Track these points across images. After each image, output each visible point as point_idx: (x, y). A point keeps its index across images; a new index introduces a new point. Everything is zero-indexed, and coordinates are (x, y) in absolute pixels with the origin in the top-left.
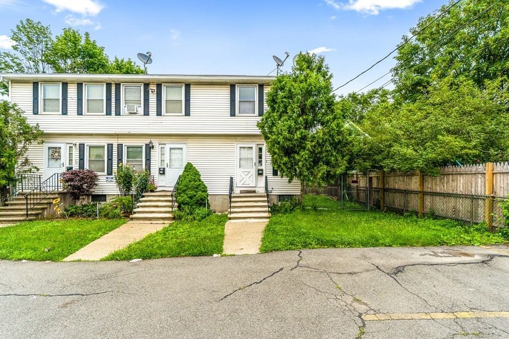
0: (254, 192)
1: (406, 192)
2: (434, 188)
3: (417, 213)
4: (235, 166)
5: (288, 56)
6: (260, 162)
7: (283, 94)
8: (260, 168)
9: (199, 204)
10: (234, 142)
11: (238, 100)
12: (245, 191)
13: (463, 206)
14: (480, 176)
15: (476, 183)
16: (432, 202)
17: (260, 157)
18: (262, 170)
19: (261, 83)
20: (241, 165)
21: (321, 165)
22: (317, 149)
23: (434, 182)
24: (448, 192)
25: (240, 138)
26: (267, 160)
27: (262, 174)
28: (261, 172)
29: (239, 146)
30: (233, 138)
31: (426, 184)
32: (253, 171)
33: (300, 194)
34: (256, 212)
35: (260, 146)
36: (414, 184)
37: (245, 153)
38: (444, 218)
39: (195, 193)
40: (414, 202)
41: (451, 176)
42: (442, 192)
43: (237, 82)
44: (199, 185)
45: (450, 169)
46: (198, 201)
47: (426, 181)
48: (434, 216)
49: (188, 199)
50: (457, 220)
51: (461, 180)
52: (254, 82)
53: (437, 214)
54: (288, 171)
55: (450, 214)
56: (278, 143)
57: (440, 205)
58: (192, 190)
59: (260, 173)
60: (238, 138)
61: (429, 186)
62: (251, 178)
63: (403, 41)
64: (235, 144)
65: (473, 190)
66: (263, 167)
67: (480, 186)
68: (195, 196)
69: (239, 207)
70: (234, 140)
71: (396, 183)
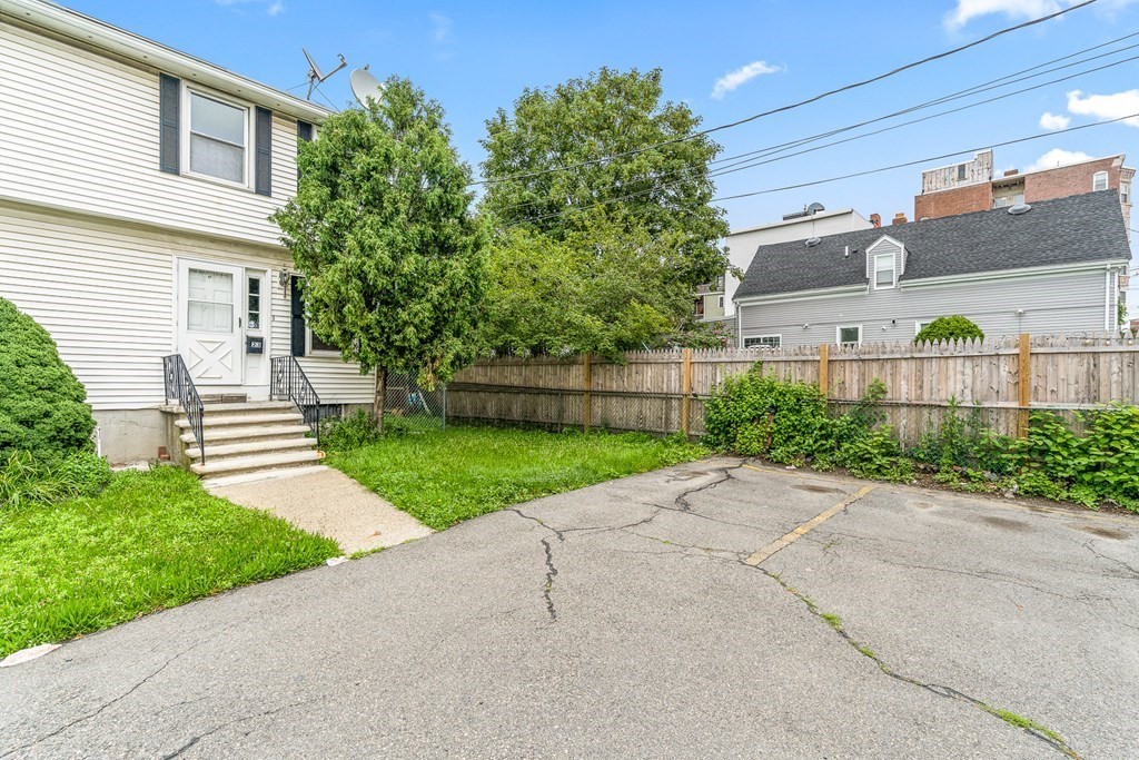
0: (243, 399)
1: (561, 393)
2: (608, 385)
3: (581, 427)
4: (173, 323)
5: (344, 65)
6: (254, 318)
7: (368, 160)
8: (254, 333)
9: (62, 441)
10: (169, 252)
11: (189, 129)
12: (213, 396)
13: (651, 410)
14: (673, 366)
15: (669, 377)
16: (605, 409)
17: (254, 303)
18: (260, 340)
19: (265, 104)
20: (192, 321)
21: (448, 338)
22: (447, 302)
23: (608, 376)
24: (630, 390)
25: (190, 242)
26: (274, 313)
27: (259, 351)
28: (257, 345)
29: (186, 265)
30: (165, 237)
31: (594, 379)
32: (236, 342)
33: (373, 401)
34: (277, 450)
35: (254, 276)
36: (575, 378)
37: (211, 290)
38: (627, 430)
39: (48, 407)
40: (575, 409)
41: (634, 366)
42: (621, 390)
43: (189, 74)
44: (62, 378)
45: (633, 355)
46: (60, 431)
47: (595, 374)
48: (608, 428)
49: (16, 427)
50: (645, 432)
51: (649, 372)
52: (243, 94)
53: (613, 425)
54: (369, 345)
55: (632, 424)
56: (362, 277)
57: (618, 411)
58: (33, 395)
59: (254, 347)
60: (181, 240)
61: (600, 382)
62: (227, 362)
63: (497, 116)
64: (174, 259)
65: (665, 386)
66: (263, 331)
67: (672, 381)
68: (47, 415)
69: (217, 441)
70: (166, 245)
71: (541, 377)
